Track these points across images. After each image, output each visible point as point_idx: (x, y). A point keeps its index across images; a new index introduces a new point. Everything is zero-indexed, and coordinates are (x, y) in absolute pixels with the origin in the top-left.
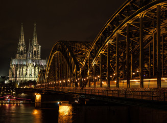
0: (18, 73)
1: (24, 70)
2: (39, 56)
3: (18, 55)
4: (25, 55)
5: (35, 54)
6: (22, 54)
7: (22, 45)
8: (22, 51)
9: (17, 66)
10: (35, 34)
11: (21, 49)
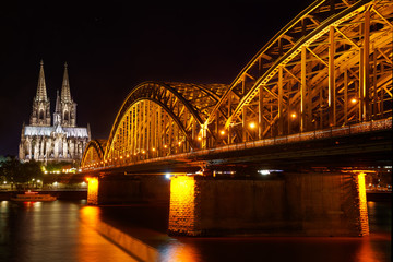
0: (36, 150)
1: (49, 145)
2: (74, 121)
3: (34, 119)
4: (49, 120)
5: (66, 119)
6: (42, 118)
7: (43, 101)
8: (42, 113)
9: (34, 138)
10: (66, 82)
11: (42, 108)
